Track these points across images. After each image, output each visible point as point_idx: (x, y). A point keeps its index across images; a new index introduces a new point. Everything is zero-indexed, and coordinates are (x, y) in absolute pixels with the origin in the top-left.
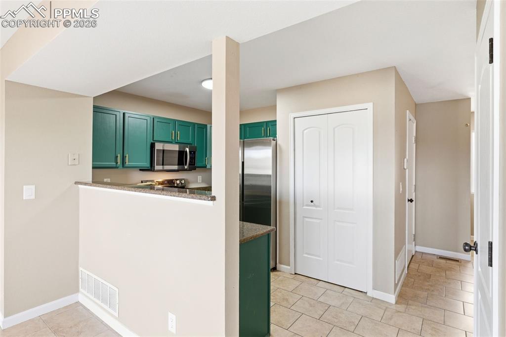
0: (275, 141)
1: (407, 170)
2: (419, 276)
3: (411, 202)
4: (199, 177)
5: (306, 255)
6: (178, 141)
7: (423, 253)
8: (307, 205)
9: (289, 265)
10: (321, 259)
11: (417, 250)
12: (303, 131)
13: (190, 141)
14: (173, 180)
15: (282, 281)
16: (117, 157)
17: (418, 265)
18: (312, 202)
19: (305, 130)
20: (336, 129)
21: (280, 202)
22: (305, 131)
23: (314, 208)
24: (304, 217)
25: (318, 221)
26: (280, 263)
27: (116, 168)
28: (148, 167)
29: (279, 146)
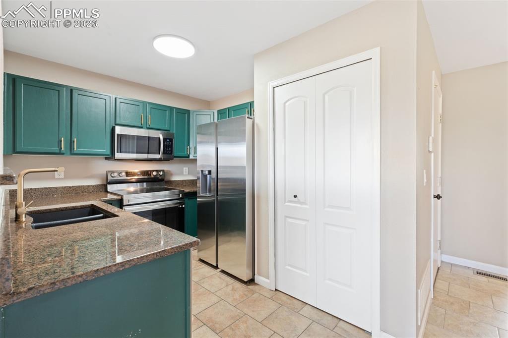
0: (252, 120)
1: (432, 154)
2: (452, 304)
3: (439, 199)
4: (184, 168)
5: (289, 268)
6: (150, 127)
7: (452, 265)
8: (290, 201)
9: (268, 278)
10: (308, 274)
11: (443, 260)
12: (285, 103)
13: (167, 127)
14: (150, 171)
15: (255, 301)
16: (61, 141)
17: (447, 284)
18: (295, 196)
19: (287, 102)
20: (327, 97)
21: (258, 197)
22: (287, 104)
23: (299, 205)
24: (286, 217)
25: (304, 223)
26: (259, 274)
27: (60, 153)
28: (109, 155)
29: (257, 124)
